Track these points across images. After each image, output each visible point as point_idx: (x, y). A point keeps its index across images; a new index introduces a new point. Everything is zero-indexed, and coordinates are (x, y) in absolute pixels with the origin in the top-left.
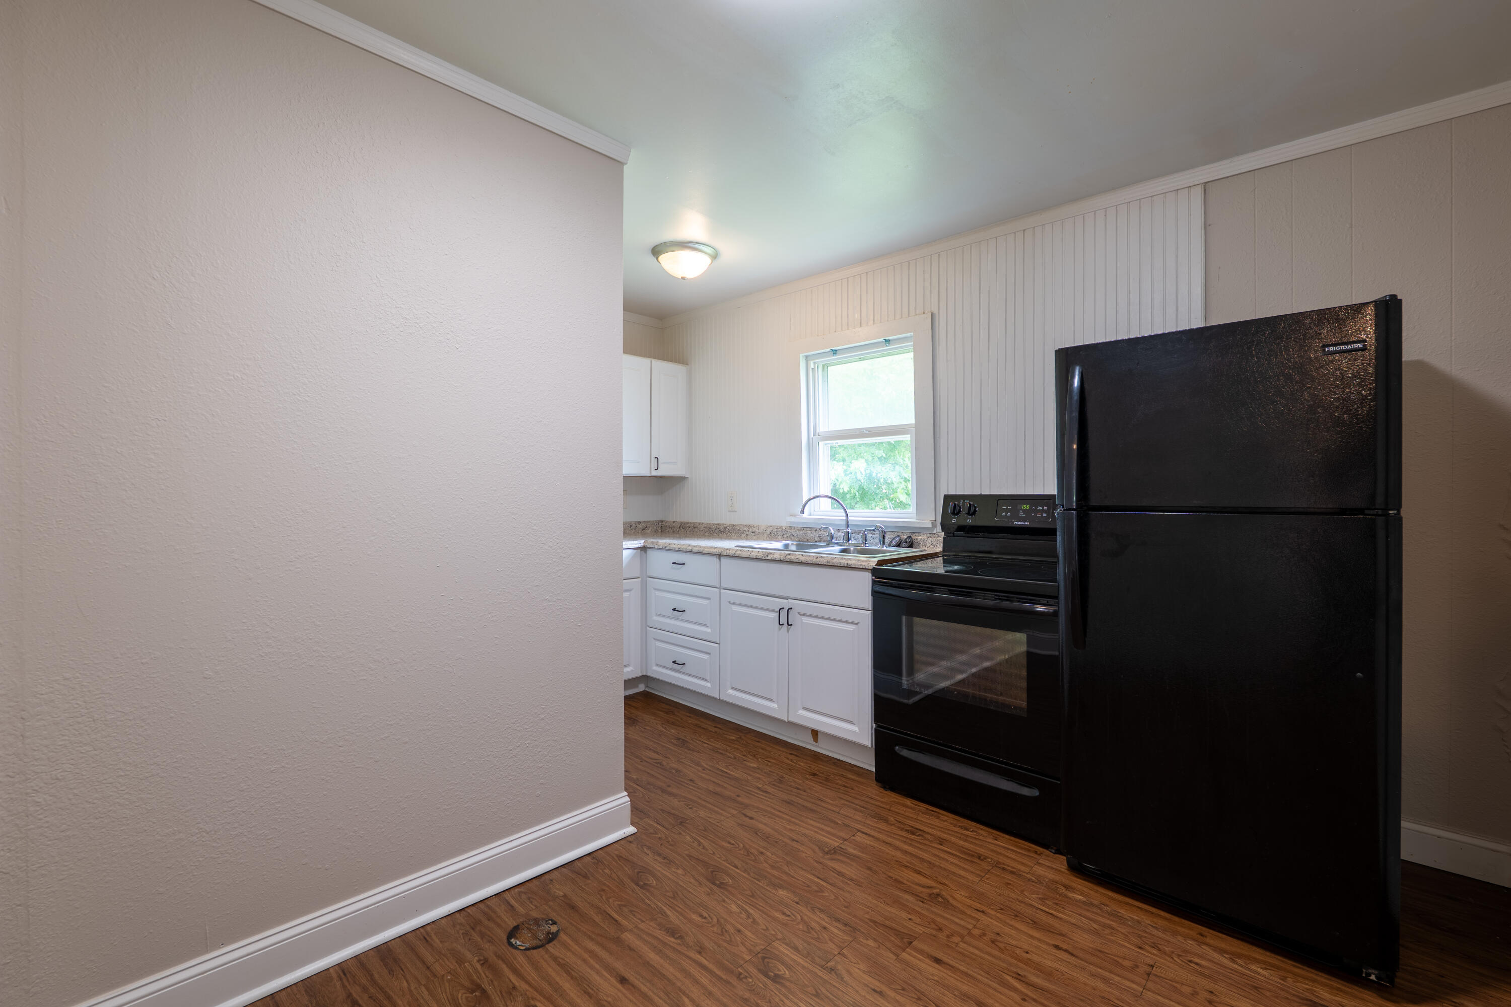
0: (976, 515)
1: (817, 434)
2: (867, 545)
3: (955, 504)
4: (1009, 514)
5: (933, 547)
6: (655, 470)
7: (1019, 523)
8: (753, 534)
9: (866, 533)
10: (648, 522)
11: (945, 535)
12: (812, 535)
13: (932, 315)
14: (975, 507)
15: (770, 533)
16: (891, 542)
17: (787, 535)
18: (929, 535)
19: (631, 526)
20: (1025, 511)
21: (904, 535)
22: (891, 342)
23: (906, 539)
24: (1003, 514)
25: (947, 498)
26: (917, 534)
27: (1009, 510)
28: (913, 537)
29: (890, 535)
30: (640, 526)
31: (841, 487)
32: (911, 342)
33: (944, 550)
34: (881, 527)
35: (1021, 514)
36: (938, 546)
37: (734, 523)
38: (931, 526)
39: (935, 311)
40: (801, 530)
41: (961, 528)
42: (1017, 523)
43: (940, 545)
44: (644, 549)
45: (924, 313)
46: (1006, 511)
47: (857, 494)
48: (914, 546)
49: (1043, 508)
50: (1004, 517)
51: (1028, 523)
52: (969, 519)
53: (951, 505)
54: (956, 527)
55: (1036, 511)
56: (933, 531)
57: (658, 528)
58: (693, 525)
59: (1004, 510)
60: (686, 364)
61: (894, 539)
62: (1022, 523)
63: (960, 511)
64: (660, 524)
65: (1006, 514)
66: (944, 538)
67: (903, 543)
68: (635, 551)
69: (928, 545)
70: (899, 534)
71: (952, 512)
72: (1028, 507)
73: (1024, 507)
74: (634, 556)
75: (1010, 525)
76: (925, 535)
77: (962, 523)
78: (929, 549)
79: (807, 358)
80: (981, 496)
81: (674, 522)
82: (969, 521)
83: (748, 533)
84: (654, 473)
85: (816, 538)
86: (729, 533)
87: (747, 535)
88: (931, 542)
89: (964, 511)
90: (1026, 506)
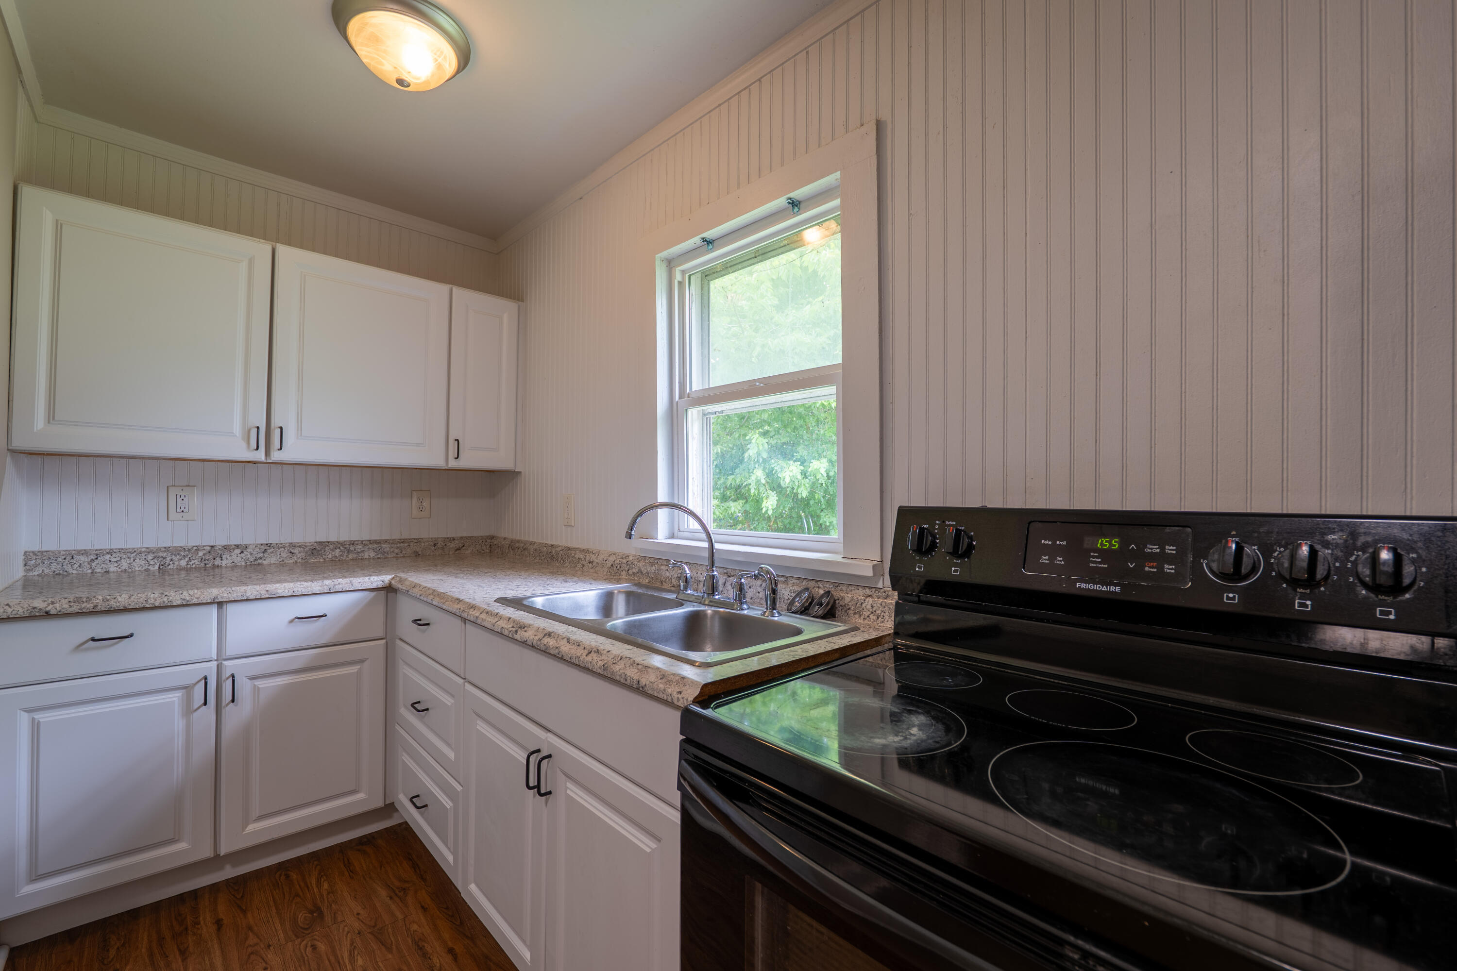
0: (972, 556)
1: (686, 396)
2: (745, 606)
3: (922, 530)
4: (1059, 561)
5: (875, 617)
6: (456, 458)
7: (1091, 586)
8: (590, 565)
9: (743, 580)
10: (467, 538)
11: (899, 599)
12: (668, 574)
13: (880, 126)
14: (971, 538)
15: (612, 565)
16: (792, 603)
17: (634, 570)
18: (868, 592)
19: (435, 545)
20: (1105, 554)
21: (819, 587)
22: (802, 205)
23: (822, 596)
24: (1045, 559)
25: (905, 514)
26: (844, 588)
27: (1060, 551)
28: (836, 594)
29: (794, 584)
30: (452, 545)
31: (799, 491)
32: (836, 198)
33: (896, 634)
34: (768, 572)
35: (1095, 562)
36: (887, 617)
37: (570, 545)
38: (869, 573)
39: (885, 115)
40: (653, 564)
41: (933, 586)
42: (1083, 586)
43: (890, 617)
44: (389, 589)
45: (862, 125)
46: (1053, 551)
47: (822, 500)
48: (838, 613)
49: (1163, 549)
50: (1045, 568)
51: (1118, 589)
52: (956, 565)
53: (914, 529)
54: (923, 581)
55: (1142, 557)
56: (877, 582)
57: (484, 548)
58: (522, 545)
59: (1046, 550)
60: (518, 300)
61: (799, 594)
62: (1098, 587)
63: (933, 546)
64: (489, 541)
65: (1052, 559)
66: (897, 603)
67: (814, 606)
68: (372, 594)
69: (866, 613)
70: (811, 584)
71: (915, 548)
72: (1116, 544)
73: (1102, 544)
74: (371, 603)
75: (1063, 588)
76: (861, 591)
77: (938, 574)
78: (866, 621)
79: (670, 263)
80: (984, 511)
81: (505, 539)
82: (956, 571)
83: (583, 563)
84: (453, 464)
85: (673, 581)
86: (562, 561)
87: (583, 566)
88: (872, 607)
89: (945, 544)
90: (1110, 542)
